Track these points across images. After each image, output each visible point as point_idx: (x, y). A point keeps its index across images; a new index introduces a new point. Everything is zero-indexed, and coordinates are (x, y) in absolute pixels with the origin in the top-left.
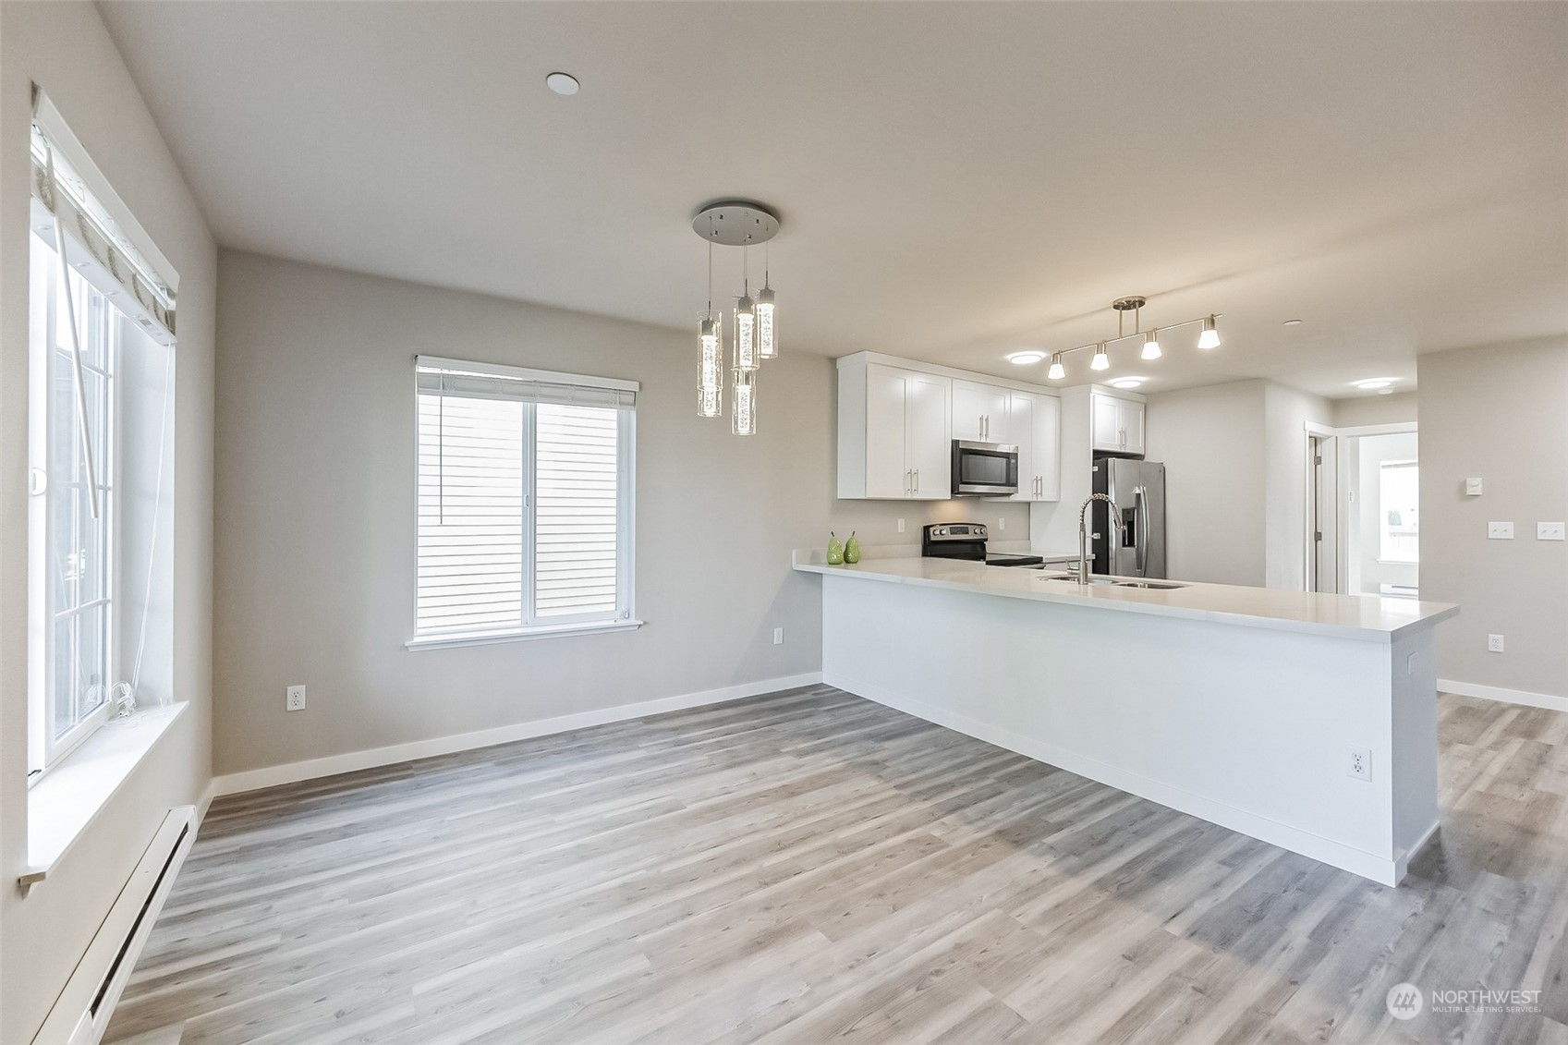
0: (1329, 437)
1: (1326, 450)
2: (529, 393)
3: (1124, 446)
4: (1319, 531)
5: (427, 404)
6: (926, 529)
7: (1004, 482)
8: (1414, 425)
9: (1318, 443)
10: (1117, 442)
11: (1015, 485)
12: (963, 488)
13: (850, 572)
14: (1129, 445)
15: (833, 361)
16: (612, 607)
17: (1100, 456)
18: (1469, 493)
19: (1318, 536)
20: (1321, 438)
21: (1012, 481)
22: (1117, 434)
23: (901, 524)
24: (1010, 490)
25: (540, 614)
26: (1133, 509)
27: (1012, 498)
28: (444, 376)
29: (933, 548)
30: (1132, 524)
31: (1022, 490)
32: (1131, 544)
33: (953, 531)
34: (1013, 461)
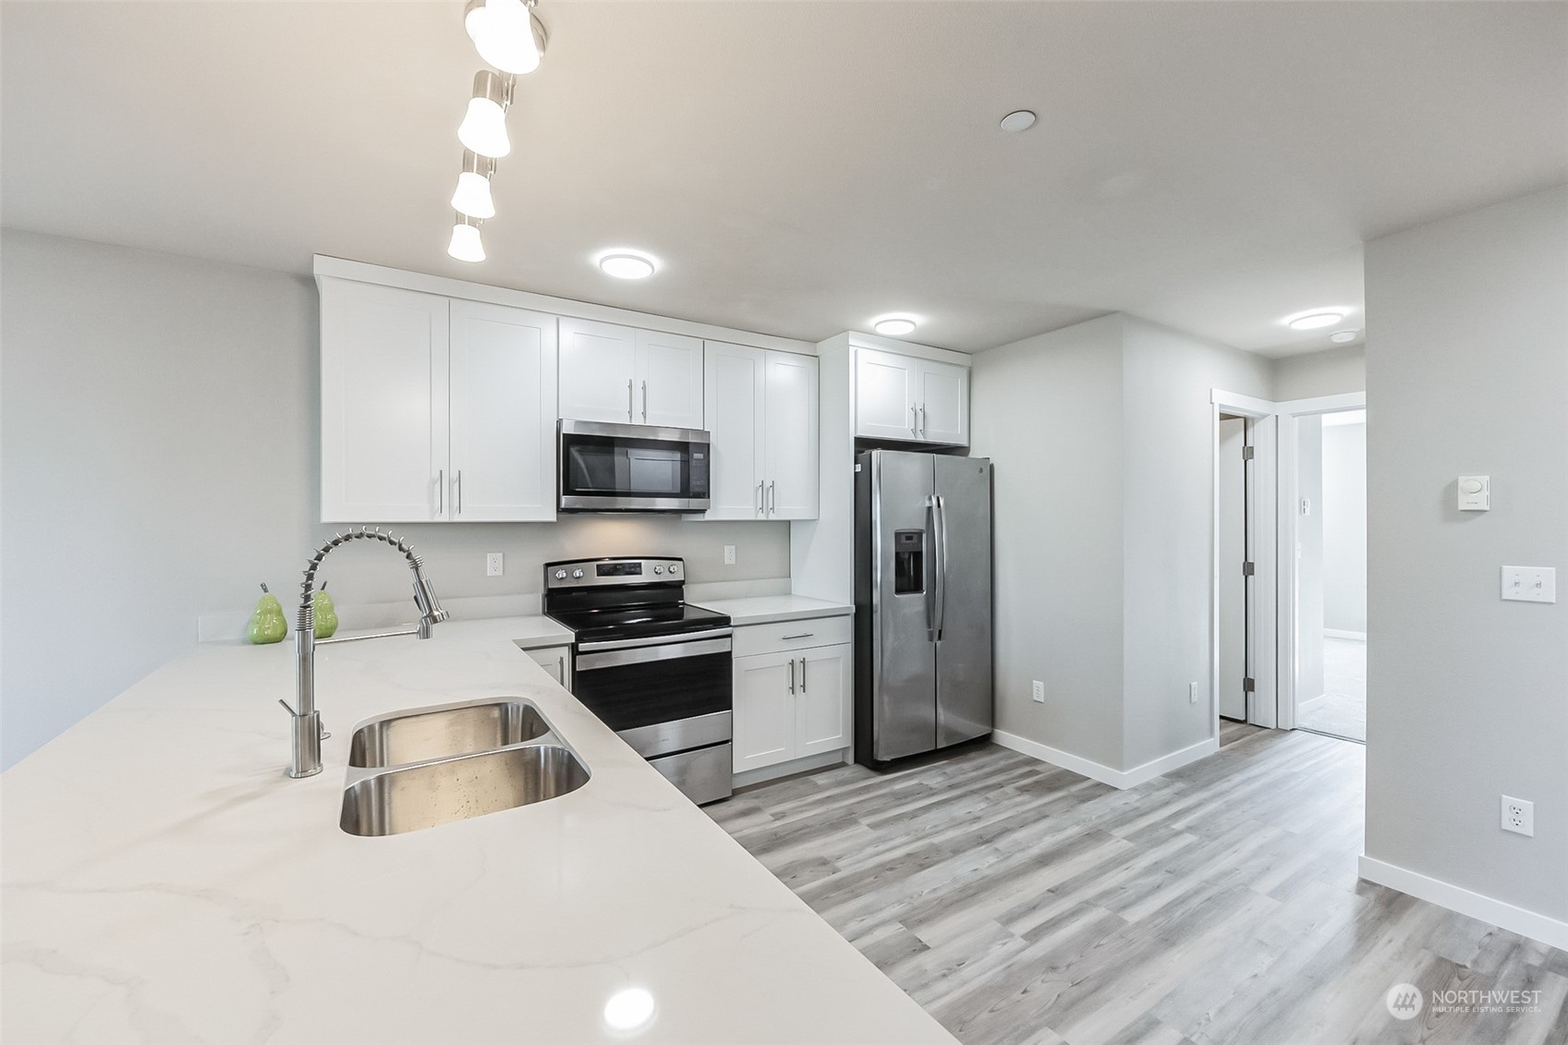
0: (1264, 416)
1: (1261, 437)
3: (923, 432)
4: (1250, 560)
6: (547, 568)
7: (684, 491)
8: (1360, 397)
9: (1249, 423)
10: (904, 423)
11: (704, 494)
14: (931, 430)
17: (864, 445)
18: (1462, 506)
19: (1248, 569)
20: (1253, 419)
21: (695, 484)
22: (909, 415)
23: (493, 563)
24: (694, 503)
26: (920, 534)
27: (708, 516)
30: (918, 555)
31: (728, 502)
32: (917, 588)
33: (603, 571)
34: (697, 456)
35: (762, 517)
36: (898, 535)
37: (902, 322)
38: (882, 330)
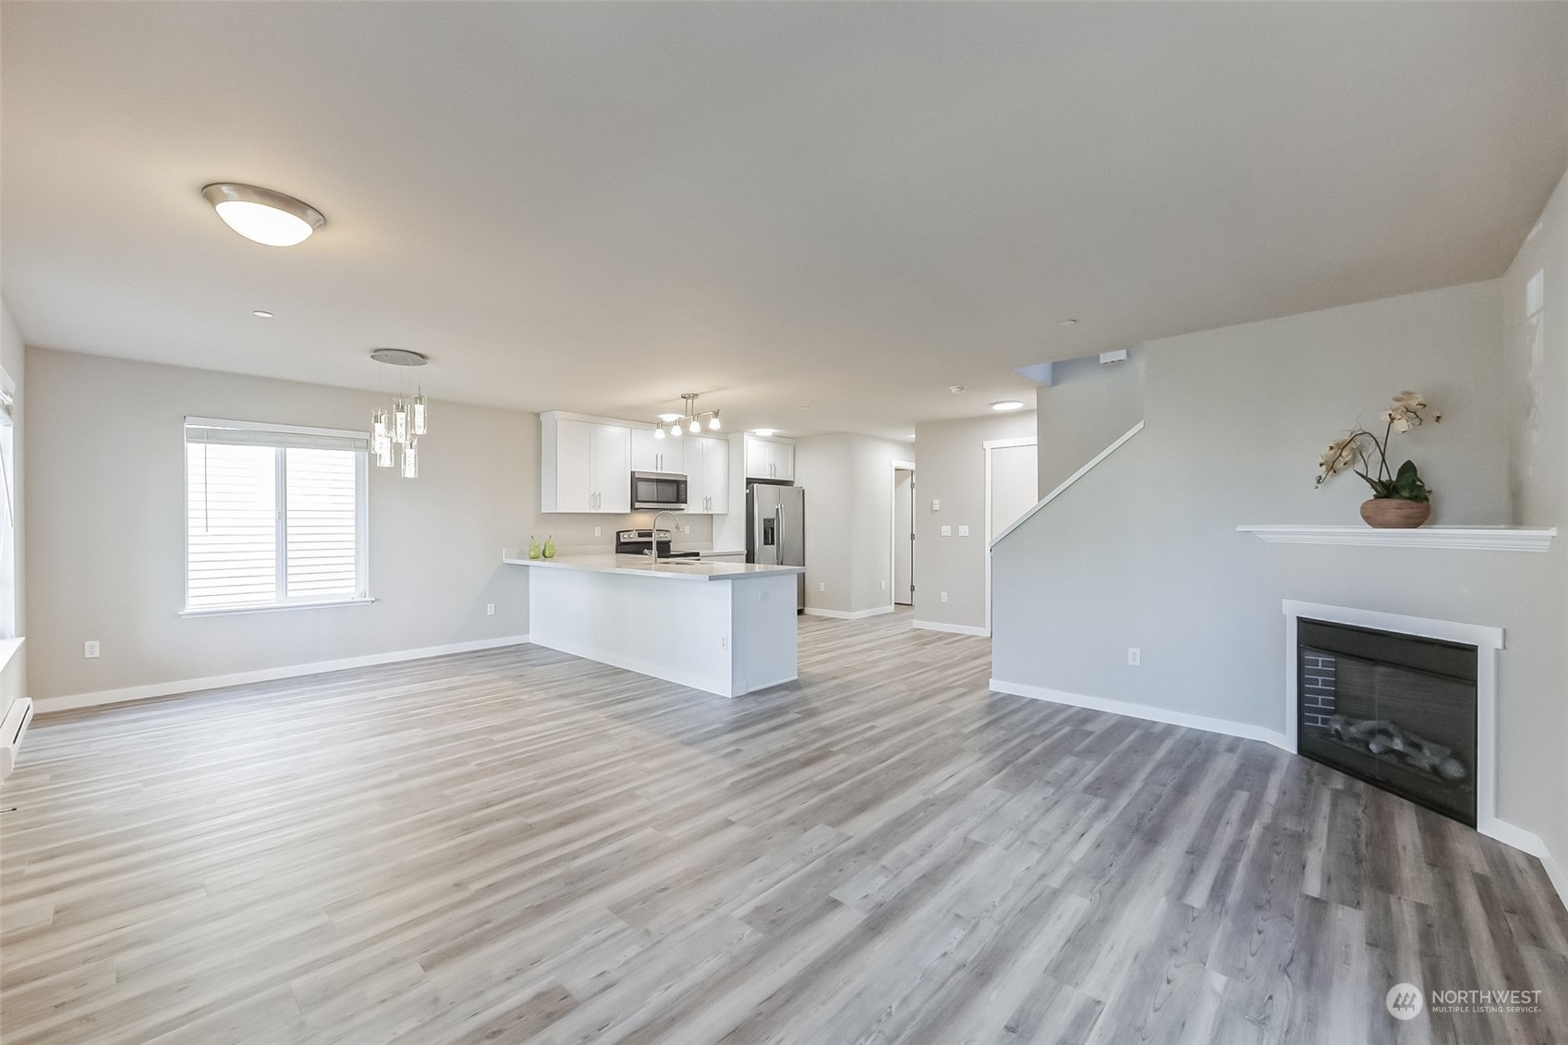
2: (282, 441)
3: (775, 475)
4: (913, 533)
5: (194, 451)
6: (618, 533)
7: (675, 500)
10: (768, 471)
11: (684, 502)
12: (637, 505)
13: (547, 563)
14: (777, 474)
15: (537, 415)
16: (353, 590)
17: (750, 482)
18: (934, 509)
19: (913, 537)
21: (682, 497)
22: (768, 468)
23: (598, 531)
24: (681, 505)
25: (290, 594)
26: (774, 520)
27: (685, 512)
28: (208, 430)
29: (624, 548)
30: (773, 529)
31: (693, 506)
32: (773, 543)
33: (640, 535)
34: (683, 486)
35: (706, 512)
36: (765, 520)
37: (768, 432)
38: (758, 434)
